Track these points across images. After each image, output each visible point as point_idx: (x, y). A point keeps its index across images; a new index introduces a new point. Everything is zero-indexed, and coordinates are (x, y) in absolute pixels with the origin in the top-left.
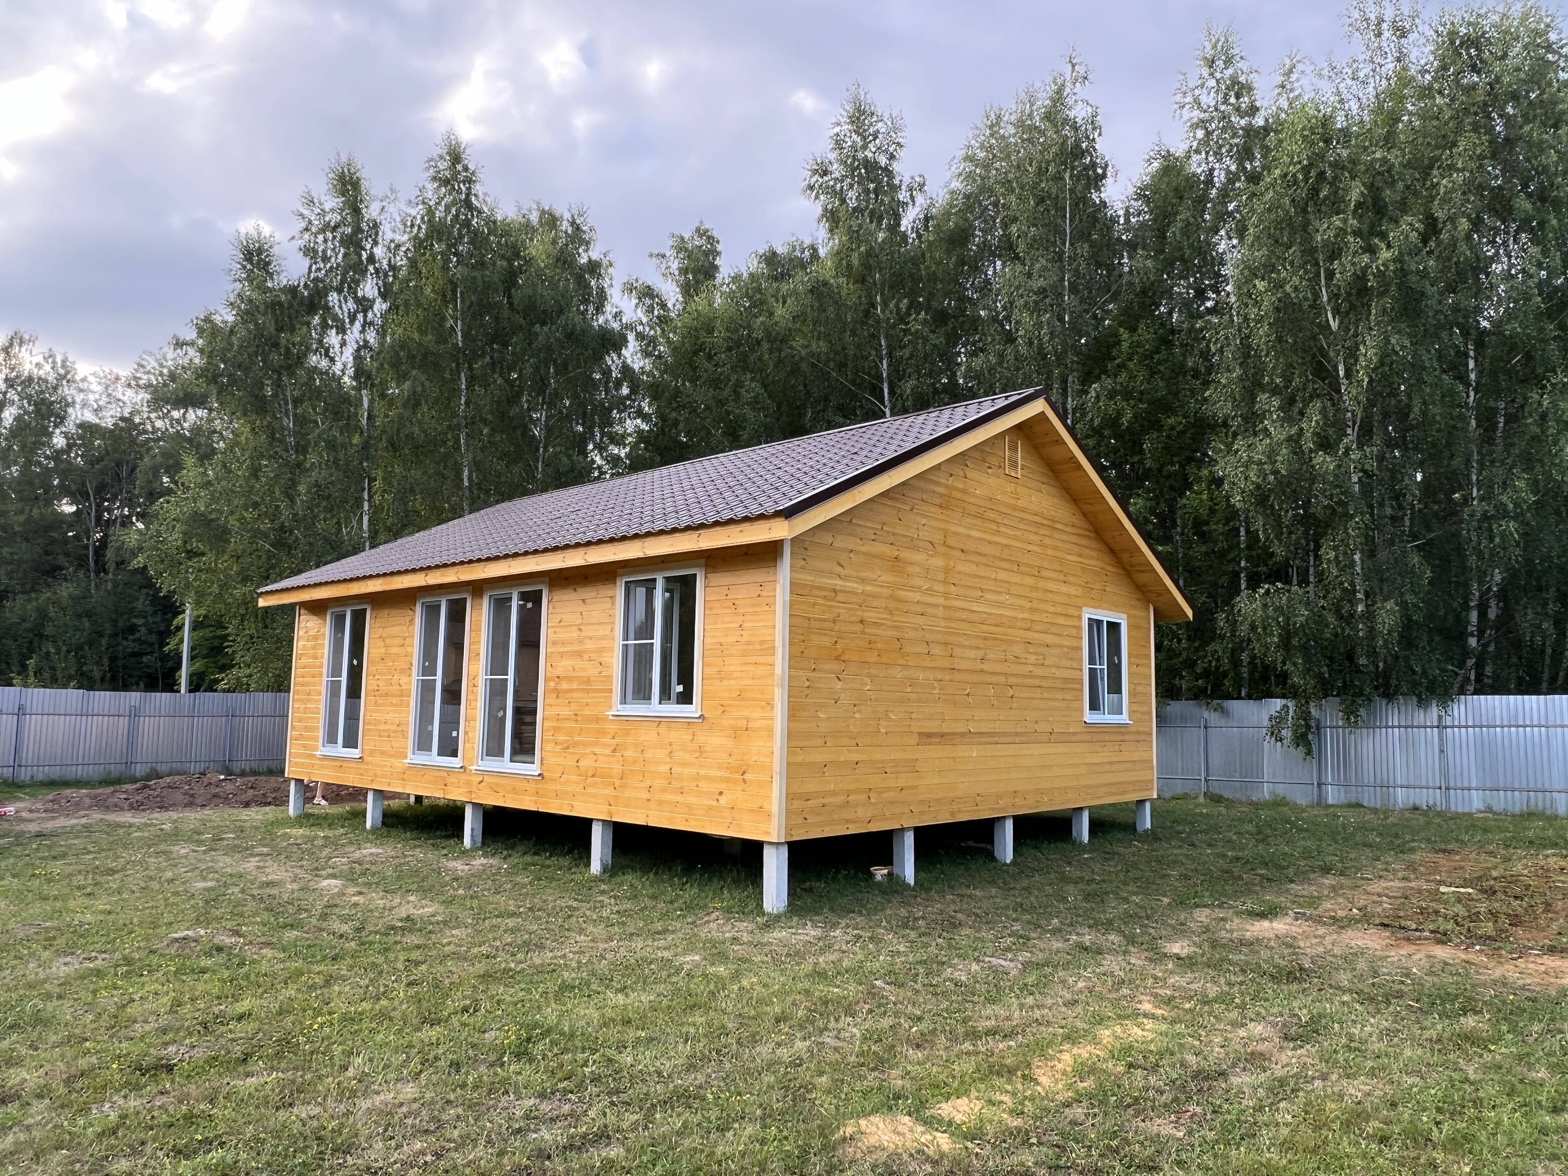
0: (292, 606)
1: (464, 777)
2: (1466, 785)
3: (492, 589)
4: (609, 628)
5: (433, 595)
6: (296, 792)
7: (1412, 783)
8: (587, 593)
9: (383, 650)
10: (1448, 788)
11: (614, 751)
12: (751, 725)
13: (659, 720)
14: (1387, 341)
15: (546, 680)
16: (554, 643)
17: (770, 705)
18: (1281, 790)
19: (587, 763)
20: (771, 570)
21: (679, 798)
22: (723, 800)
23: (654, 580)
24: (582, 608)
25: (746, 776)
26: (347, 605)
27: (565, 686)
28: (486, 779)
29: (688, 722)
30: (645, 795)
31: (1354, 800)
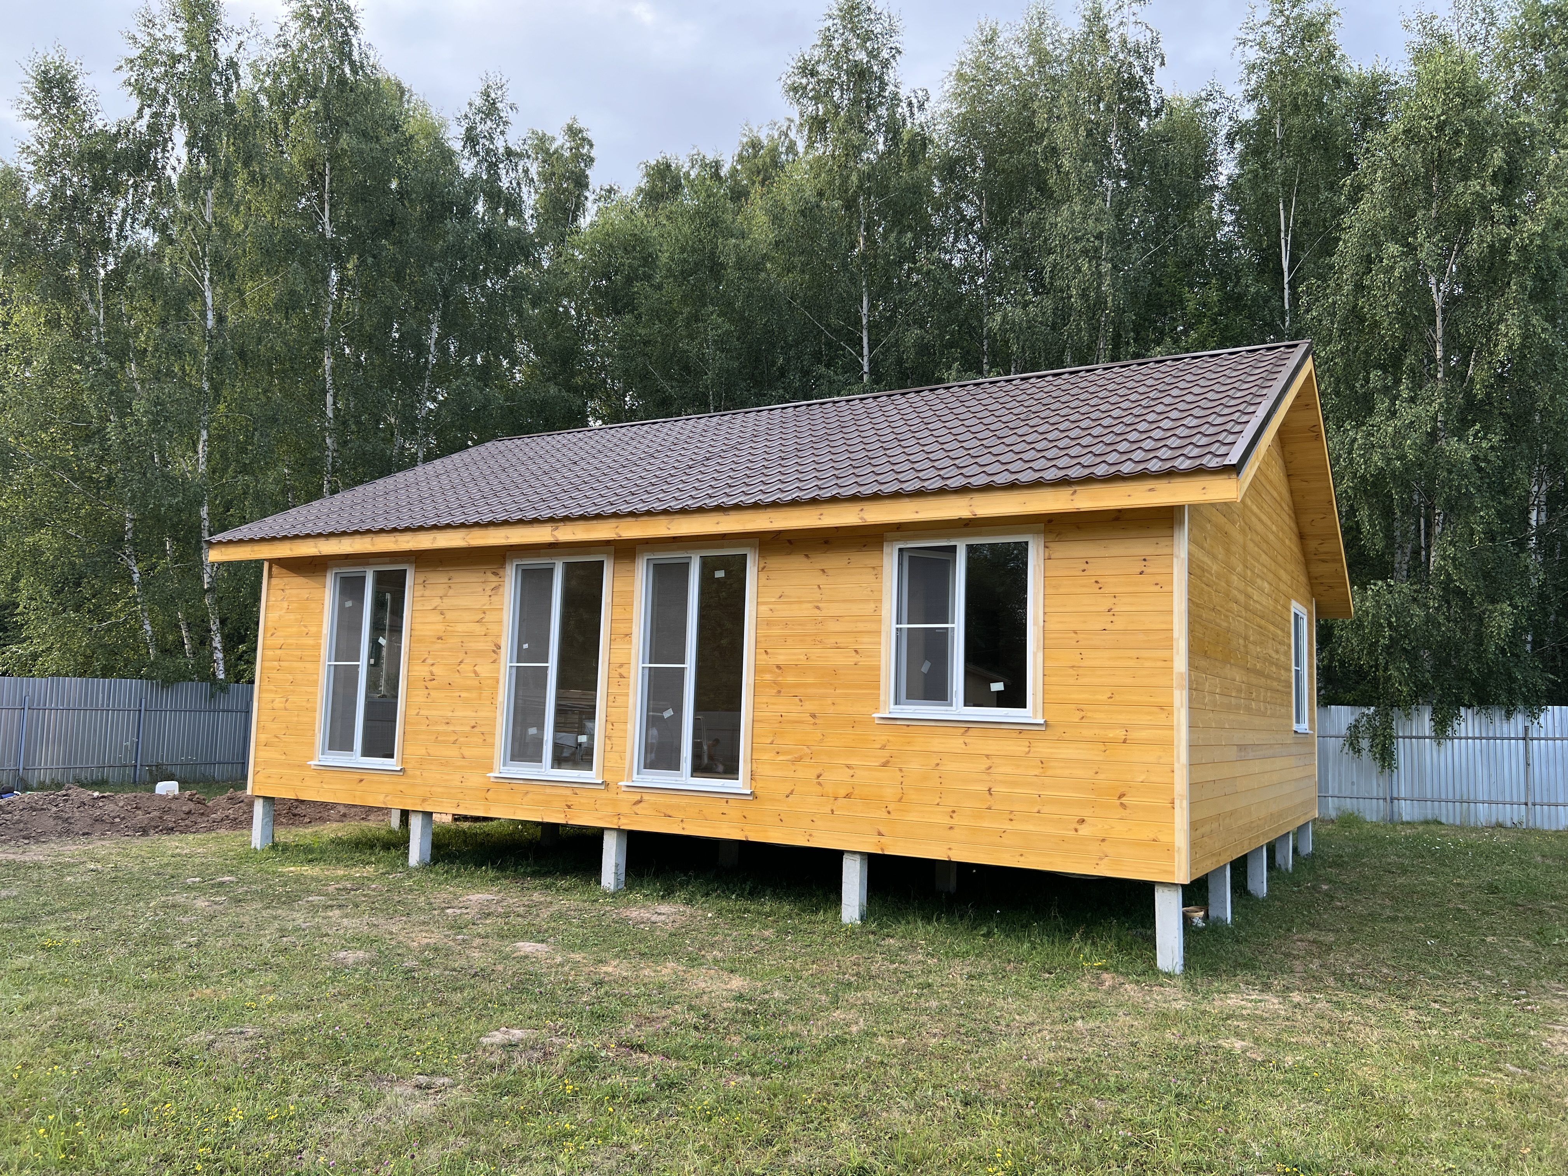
0: (259, 563)
1: (604, 795)
2: (1553, 801)
3: (653, 551)
4: (872, 606)
5: (539, 556)
6: (265, 814)
7: (1494, 798)
8: (834, 561)
9: (441, 627)
10: (1534, 804)
11: (885, 765)
12: (1133, 735)
13: (968, 725)
14: (1527, 323)
15: (757, 670)
16: (769, 624)
17: (1166, 708)
18: (1349, 805)
19: (836, 777)
20: (1164, 542)
21: (1007, 826)
22: (1084, 830)
23: (953, 549)
24: (822, 580)
25: (1124, 800)
26: (368, 564)
27: (791, 679)
28: (646, 797)
29: (1021, 728)
30: (947, 821)
31: (1430, 817)
